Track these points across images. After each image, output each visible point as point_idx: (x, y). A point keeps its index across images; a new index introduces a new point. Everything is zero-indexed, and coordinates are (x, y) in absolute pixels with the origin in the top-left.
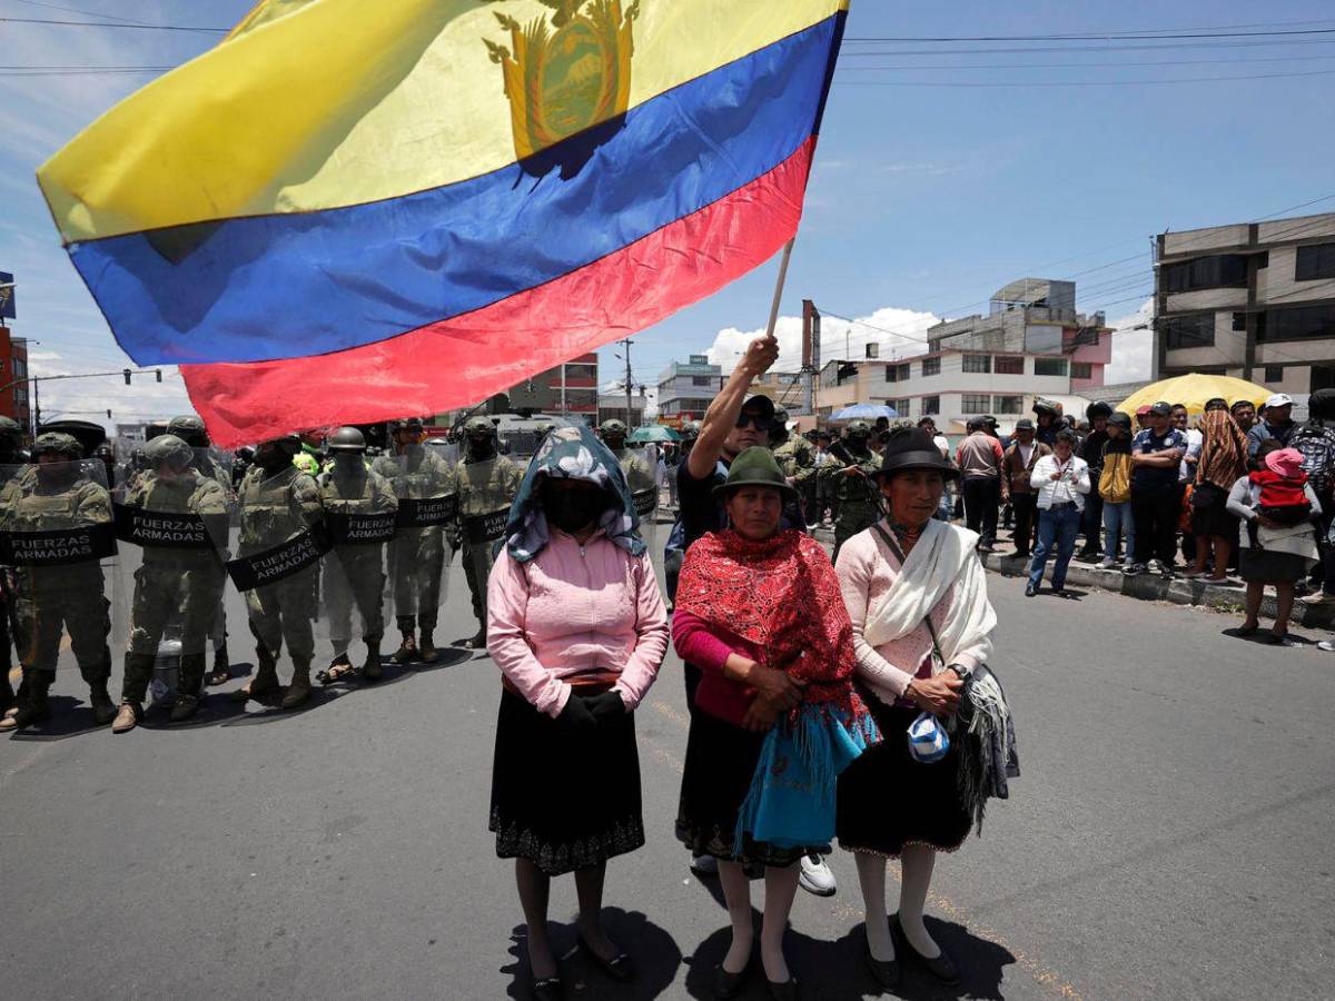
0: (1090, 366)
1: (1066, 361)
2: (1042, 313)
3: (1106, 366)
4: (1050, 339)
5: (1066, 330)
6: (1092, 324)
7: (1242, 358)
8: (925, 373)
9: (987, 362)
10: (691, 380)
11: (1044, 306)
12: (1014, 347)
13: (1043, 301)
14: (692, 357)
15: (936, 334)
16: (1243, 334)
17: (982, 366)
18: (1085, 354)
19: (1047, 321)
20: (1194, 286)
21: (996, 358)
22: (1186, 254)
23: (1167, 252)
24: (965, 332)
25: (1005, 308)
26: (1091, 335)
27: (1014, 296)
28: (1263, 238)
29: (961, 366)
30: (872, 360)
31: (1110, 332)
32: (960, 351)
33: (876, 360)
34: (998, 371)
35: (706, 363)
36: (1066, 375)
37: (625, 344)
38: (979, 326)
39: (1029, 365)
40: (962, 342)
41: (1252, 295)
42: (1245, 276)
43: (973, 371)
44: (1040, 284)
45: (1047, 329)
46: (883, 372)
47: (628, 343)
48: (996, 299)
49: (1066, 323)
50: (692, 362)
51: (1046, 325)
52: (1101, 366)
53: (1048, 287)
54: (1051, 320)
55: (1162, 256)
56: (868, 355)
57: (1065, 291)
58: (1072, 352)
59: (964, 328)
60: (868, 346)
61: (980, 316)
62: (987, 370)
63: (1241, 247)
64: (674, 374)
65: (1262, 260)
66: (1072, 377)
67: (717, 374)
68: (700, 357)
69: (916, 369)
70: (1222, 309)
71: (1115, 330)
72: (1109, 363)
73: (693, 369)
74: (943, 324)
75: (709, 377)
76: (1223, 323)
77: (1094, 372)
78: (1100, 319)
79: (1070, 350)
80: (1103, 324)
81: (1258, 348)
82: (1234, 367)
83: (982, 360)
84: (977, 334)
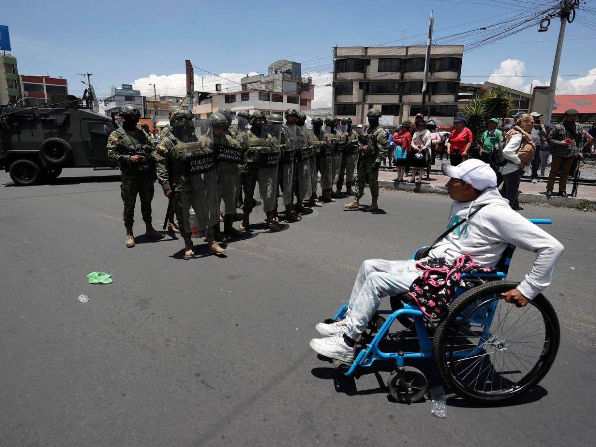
0: (306, 100)
1: (299, 97)
2: (289, 75)
3: (312, 101)
4: (293, 87)
5: (298, 84)
6: (307, 82)
7: (361, 100)
8: (243, 100)
9: (269, 96)
10: (123, 98)
11: (289, 73)
12: (278, 90)
13: (289, 70)
14: (123, 85)
15: (245, 83)
16: (362, 91)
17: (267, 98)
18: (305, 95)
19: (291, 80)
20: (347, 70)
21: (272, 94)
22: (344, 56)
23: (338, 54)
24: (257, 82)
25: (274, 72)
26: (306, 88)
27: (277, 67)
28: (370, 53)
29: (258, 98)
30: (218, 92)
32: (258, 90)
33: (220, 92)
34: (273, 101)
35: (131, 89)
36: (298, 103)
37: (87, 75)
38: (263, 80)
39: (285, 98)
40: (257, 86)
41: (365, 75)
42: (363, 68)
43: (263, 100)
44: (288, 62)
45: (291, 83)
46: (223, 98)
47: (89, 75)
48: (270, 68)
49: (298, 81)
50: (123, 88)
51: (290, 81)
52: (310, 100)
53: (291, 64)
54: (292, 79)
55: (336, 56)
56: (217, 90)
57: (297, 67)
58: (300, 94)
59: (257, 80)
60: (217, 85)
61: (264, 75)
62: (269, 100)
63: (362, 56)
64: (114, 94)
65: (368, 62)
66: (301, 105)
67: (138, 95)
68: (129, 86)
69: (238, 98)
70: (355, 80)
71: (315, 86)
72: (313, 99)
73: (124, 92)
74: (248, 77)
75: (134, 97)
76: (355, 86)
77: (308, 103)
78: (310, 81)
79: (299, 93)
80: (311, 83)
81: (366, 97)
82: (359, 103)
83: (266, 95)
84: (263, 83)
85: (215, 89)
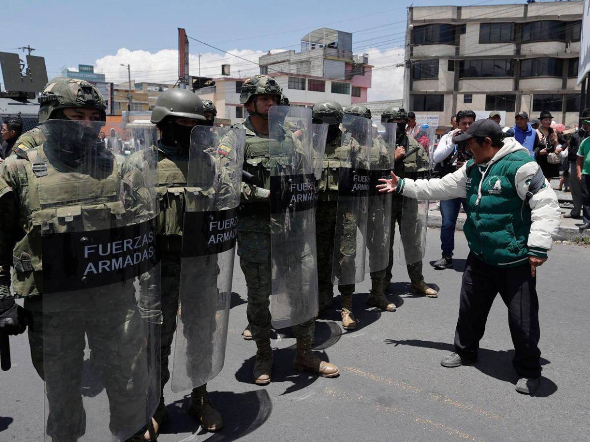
0: (359, 88)
1: (349, 85)
2: (333, 51)
3: (368, 89)
4: (339, 70)
5: (347, 64)
6: (361, 61)
7: (452, 87)
9: (303, 82)
11: (333, 47)
12: (317, 73)
13: (333, 44)
14: (80, 66)
15: (264, 62)
16: (453, 73)
17: (300, 86)
18: (358, 81)
19: (336, 58)
20: (429, 42)
21: (309, 80)
22: (424, 21)
23: (415, 18)
24: (284, 62)
25: (310, 47)
26: (360, 69)
27: (315, 39)
28: (465, 15)
29: (287, 85)
30: (226, 76)
31: (371, 67)
32: (287, 74)
33: (229, 77)
34: (310, 89)
35: (92, 71)
36: (349, 94)
38: (293, 58)
39: (328, 86)
40: (285, 68)
41: (457, 50)
42: (453, 39)
43: (295, 89)
44: (333, 32)
45: (336, 63)
46: (233, 86)
48: (305, 41)
49: (348, 60)
50: (80, 70)
51: (335, 60)
52: (366, 89)
53: (337, 35)
54: (338, 57)
55: (412, 21)
56: (223, 73)
57: (346, 38)
58: (350, 79)
59: (283, 59)
60: (223, 67)
61: (294, 51)
62: (303, 89)
63: (453, 20)
65: (462, 29)
66: (352, 96)
67: (102, 81)
70: (443, 57)
71: (373, 67)
72: (370, 87)
73: (82, 75)
74: (269, 54)
76: (443, 66)
77: (362, 93)
78: (366, 59)
79: (349, 77)
80: (367, 62)
81: (460, 82)
82: (448, 93)
83: (300, 81)
84: (293, 64)
85: (221, 72)
